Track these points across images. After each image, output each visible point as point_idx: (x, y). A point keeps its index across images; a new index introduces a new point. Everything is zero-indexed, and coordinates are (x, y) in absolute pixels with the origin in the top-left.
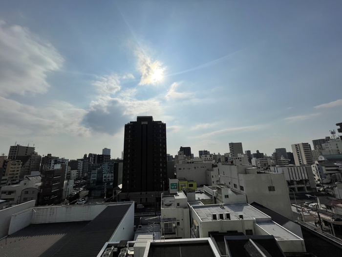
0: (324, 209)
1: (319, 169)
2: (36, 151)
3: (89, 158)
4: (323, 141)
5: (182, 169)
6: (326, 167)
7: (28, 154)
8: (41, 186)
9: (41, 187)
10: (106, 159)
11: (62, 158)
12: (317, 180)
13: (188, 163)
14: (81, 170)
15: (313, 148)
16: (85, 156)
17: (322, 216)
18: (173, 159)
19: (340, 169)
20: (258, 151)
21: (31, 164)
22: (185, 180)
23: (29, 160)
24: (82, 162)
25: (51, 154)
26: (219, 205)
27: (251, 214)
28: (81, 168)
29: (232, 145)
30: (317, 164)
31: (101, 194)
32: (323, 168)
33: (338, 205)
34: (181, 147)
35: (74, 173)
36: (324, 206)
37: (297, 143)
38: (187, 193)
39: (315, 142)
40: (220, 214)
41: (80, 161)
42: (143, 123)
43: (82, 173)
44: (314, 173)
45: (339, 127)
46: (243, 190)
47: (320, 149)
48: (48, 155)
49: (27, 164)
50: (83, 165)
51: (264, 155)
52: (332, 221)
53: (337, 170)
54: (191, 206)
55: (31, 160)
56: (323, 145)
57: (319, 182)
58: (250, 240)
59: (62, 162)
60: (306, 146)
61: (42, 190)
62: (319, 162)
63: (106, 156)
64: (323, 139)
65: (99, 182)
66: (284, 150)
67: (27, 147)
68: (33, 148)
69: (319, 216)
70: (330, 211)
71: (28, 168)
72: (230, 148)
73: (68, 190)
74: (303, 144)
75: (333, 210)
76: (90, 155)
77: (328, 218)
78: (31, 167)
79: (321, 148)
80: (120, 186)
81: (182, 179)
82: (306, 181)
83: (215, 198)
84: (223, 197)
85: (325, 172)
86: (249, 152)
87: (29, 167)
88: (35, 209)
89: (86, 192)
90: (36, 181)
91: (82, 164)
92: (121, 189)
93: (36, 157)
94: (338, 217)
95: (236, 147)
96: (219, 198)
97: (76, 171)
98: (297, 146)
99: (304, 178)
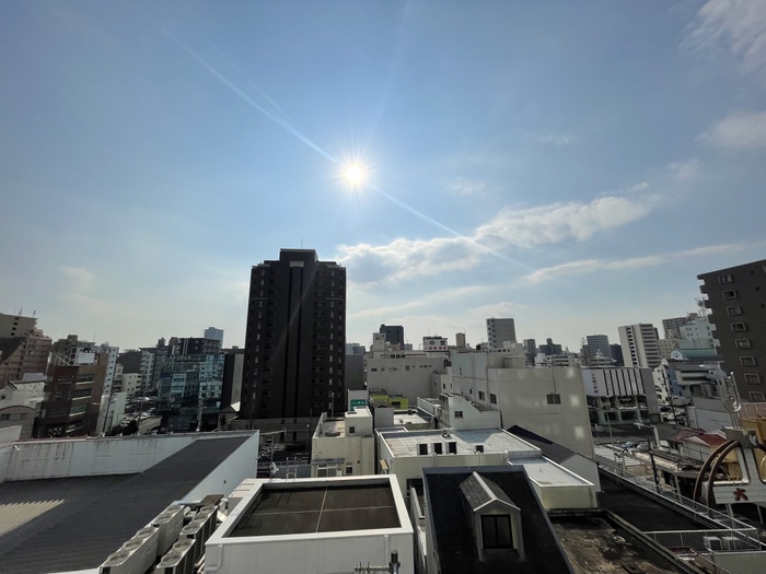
0: (664, 450)
1: (669, 376)
2: (38, 327)
3: (170, 347)
4: (683, 321)
5: (379, 369)
6: (683, 372)
7: (18, 334)
8: (43, 403)
9: (43, 405)
10: (208, 347)
11: (103, 346)
12: (664, 398)
13: (393, 356)
14: (149, 374)
15: (662, 336)
16: (161, 342)
17: (659, 461)
18: (365, 353)
19: (709, 376)
20: (549, 340)
21: (26, 358)
22: (384, 392)
23: (20, 347)
24: (151, 355)
25: (75, 337)
26: (439, 433)
27: (502, 445)
28: (149, 369)
29: (494, 325)
30: (666, 367)
31: (191, 424)
32: (678, 373)
33: (691, 438)
34: (383, 326)
35: (132, 380)
36: (665, 443)
37: (629, 324)
38: (376, 410)
39: (668, 324)
40: (436, 444)
41: (148, 353)
42: (293, 264)
43: (151, 382)
44: (658, 383)
45: (702, 282)
46: (495, 403)
47: (676, 337)
48: (70, 337)
49: (15, 356)
50: (155, 361)
51: (564, 349)
52: (676, 471)
53: (704, 378)
54: (380, 434)
55: (25, 347)
56: (682, 329)
57: (667, 404)
58: (475, 474)
59: (103, 353)
60: (648, 330)
61: (44, 412)
62: (669, 361)
63: (209, 341)
64: (684, 319)
65: (190, 399)
66: (604, 338)
67: (17, 318)
68: (33, 321)
69: (653, 461)
70: (674, 451)
71: (17, 366)
72: (489, 329)
73: (110, 414)
74: (642, 326)
75: (682, 449)
76: (174, 340)
77: (670, 465)
78: (25, 364)
79: (678, 335)
80: (236, 406)
81: (377, 393)
82: (642, 399)
83: (436, 420)
84: (452, 414)
85: (680, 382)
86: (531, 342)
87: (20, 364)
88: (18, 445)
89: (157, 421)
90: (31, 393)
91: (151, 359)
92: (238, 413)
93: (38, 342)
94: (690, 463)
95: (501, 329)
96: (443, 418)
97: (137, 374)
98: (629, 331)
99: (635, 393)
